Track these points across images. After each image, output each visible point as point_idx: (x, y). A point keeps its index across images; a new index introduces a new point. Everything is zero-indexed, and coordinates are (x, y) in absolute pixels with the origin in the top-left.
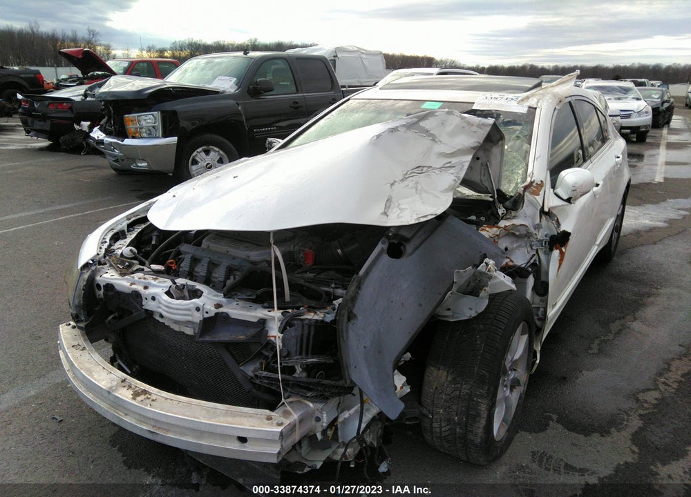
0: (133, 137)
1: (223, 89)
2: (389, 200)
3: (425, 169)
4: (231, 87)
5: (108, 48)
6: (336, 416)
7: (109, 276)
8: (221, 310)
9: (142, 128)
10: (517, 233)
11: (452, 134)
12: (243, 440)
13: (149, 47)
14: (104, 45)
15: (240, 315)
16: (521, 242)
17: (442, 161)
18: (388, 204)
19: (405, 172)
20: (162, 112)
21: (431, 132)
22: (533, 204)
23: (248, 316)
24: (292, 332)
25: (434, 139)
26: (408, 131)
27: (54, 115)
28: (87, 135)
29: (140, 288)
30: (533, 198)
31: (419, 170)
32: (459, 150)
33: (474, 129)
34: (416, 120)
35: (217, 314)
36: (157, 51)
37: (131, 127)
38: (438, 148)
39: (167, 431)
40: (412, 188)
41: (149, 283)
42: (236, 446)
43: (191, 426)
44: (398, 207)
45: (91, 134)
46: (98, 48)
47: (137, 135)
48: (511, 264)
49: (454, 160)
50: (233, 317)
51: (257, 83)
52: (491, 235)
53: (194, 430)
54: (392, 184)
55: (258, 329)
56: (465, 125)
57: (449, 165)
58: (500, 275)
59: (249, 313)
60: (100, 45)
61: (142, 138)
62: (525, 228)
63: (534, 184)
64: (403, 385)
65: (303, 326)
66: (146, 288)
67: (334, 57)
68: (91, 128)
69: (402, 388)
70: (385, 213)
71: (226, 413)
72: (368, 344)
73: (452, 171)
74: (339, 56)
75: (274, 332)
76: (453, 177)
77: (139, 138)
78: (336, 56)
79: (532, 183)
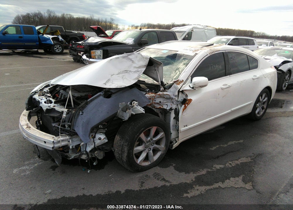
0: (93, 59)
1: (128, 43)
2: (109, 80)
3: (128, 72)
4: (131, 42)
5: (117, 25)
6: (80, 143)
7: (36, 97)
8: (54, 107)
9: (96, 55)
10: (165, 97)
11: (139, 61)
12: (45, 142)
13: (132, 25)
14: (116, 24)
15: (58, 109)
16: (168, 101)
17: (136, 69)
18: (108, 81)
19: (119, 72)
20: (103, 50)
21: (132, 60)
22: (176, 88)
23: (59, 110)
24: (68, 115)
25: (133, 62)
26: (123, 59)
27: (79, 50)
28: (81, 57)
29: (40, 100)
30: (176, 86)
31: (126, 71)
32: (140, 66)
33: (145, 59)
34: (127, 55)
35: (52, 108)
36: (135, 27)
37: (93, 55)
38: (134, 65)
39: (30, 138)
40: (121, 77)
41: (43, 99)
42: (43, 144)
43: (35, 137)
44: (112, 82)
45: (82, 57)
46: (114, 25)
47: (95, 58)
48: (162, 107)
49: (139, 69)
50: (56, 110)
51: (141, 41)
52: (151, 96)
53: (35, 138)
54: (112, 75)
55: (60, 114)
56: (142, 58)
57: (137, 71)
58: (139, 107)
59: (60, 109)
60: (115, 24)
61: (96, 59)
62: (168, 96)
63: (179, 81)
64: (104, 138)
65: (71, 114)
66: (41, 100)
67: (192, 31)
68: (83, 55)
69: (103, 139)
70: (105, 84)
71: (44, 135)
72: (85, 121)
73: (138, 73)
74: (194, 30)
75: (64, 115)
76: (138, 75)
77: (95, 59)
78: (193, 30)
79: (178, 80)
